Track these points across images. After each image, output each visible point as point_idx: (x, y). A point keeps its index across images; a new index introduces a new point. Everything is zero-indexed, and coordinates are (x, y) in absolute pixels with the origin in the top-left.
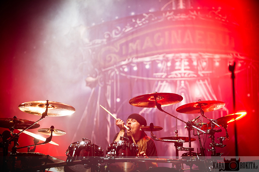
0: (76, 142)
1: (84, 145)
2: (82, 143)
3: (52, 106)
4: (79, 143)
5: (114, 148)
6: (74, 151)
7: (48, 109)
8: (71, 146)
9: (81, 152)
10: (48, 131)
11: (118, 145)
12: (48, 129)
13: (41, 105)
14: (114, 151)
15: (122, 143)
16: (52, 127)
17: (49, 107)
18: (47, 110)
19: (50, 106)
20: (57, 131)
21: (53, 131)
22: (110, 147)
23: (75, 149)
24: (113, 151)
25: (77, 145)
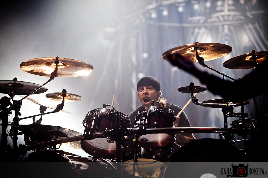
0: (95, 110)
1: (106, 113)
2: (103, 110)
3: (62, 64)
4: (99, 111)
5: (145, 115)
6: (93, 121)
7: (58, 67)
8: (89, 115)
9: (102, 122)
10: (59, 96)
11: (149, 112)
12: (59, 94)
13: (49, 64)
14: (145, 120)
15: (155, 109)
16: (64, 91)
17: (59, 66)
18: (56, 69)
19: (60, 64)
20: (70, 96)
21: (66, 95)
22: (139, 115)
23: (95, 118)
24: (143, 120)
25: (96, 113)
